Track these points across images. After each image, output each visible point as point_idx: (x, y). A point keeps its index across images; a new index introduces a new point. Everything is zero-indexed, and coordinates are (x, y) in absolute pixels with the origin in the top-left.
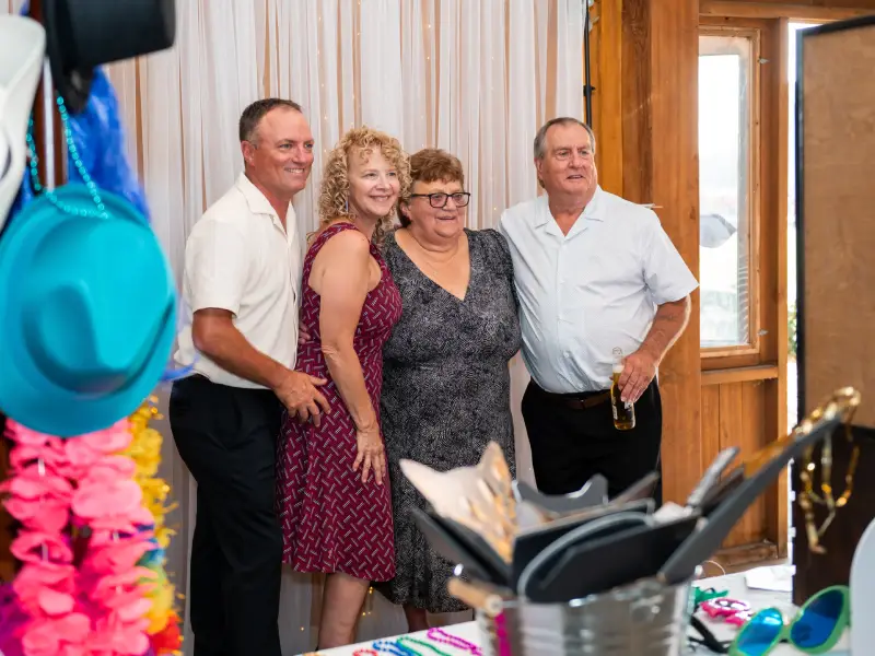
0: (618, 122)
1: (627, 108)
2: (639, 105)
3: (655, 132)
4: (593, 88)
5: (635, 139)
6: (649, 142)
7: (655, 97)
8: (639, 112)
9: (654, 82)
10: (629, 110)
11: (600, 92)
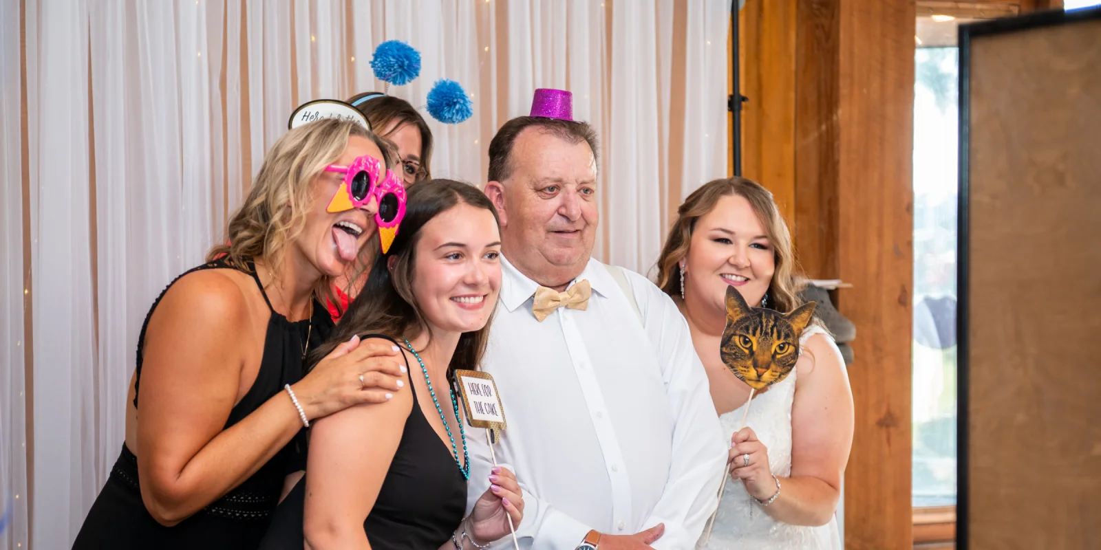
0: (789, 150)
1: (801, 130)
2: (820, 123)
3: (843, 169)
4: (744, 99)
5: (814, 179)
6: (834, 183)
7: (843, 113)
8: (820, 136)
9: (844, 91)
10: (805, 133)
11: (760, 104)
